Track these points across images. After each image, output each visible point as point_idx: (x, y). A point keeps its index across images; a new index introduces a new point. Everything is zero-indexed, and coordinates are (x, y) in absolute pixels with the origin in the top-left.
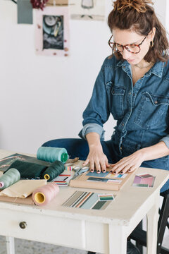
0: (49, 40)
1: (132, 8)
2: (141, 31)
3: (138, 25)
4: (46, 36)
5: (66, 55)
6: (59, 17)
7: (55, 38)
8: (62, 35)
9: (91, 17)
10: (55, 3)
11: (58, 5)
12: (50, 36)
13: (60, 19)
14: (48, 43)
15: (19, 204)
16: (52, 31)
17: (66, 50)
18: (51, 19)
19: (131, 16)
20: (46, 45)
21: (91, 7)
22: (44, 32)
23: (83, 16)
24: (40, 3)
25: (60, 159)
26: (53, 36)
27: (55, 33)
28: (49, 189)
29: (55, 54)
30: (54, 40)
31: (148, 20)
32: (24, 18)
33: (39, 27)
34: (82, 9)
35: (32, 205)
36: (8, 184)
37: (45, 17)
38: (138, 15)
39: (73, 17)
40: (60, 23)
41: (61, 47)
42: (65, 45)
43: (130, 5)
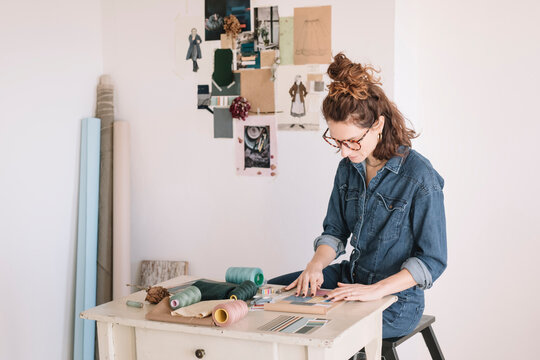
0: (252, 156)
1: (348, 94)
2: (362, 122)
3: (356, 115)
4: (249, 151)
5: (273, 174)
6: (264, 128)
7: (260, 153)
8: (269, 149)
9: (302, 127)
10: (259, 111)
11: (262, 113)
12: (254, 151)
13: (266, 130)
14: (251, 160)
15: (195, 325)
16: (256, 145)
17: (273, 168)
18: (254, 130)
19: (346, 104)
20: (249, 163)
21: (302, 115)
22: (246, 147)
23: (293, 126)
24: (241, 111)
25: (253, 280)
26: (257, 151)
27: (260, 148)
28: (234, 306)
29: (259, 173)
30: (258, 156)
31: (370, 108)
32: (222, 131)
33: (240, 142)
34: (292, 117)
35: (211, 326)
36: (184, 303)
37: (247, 129)
38: (355, 103)
39: (281, 127)
40: (265, 136)
41: (267, 165)
42: (272, 162)
43: (345, 90)
